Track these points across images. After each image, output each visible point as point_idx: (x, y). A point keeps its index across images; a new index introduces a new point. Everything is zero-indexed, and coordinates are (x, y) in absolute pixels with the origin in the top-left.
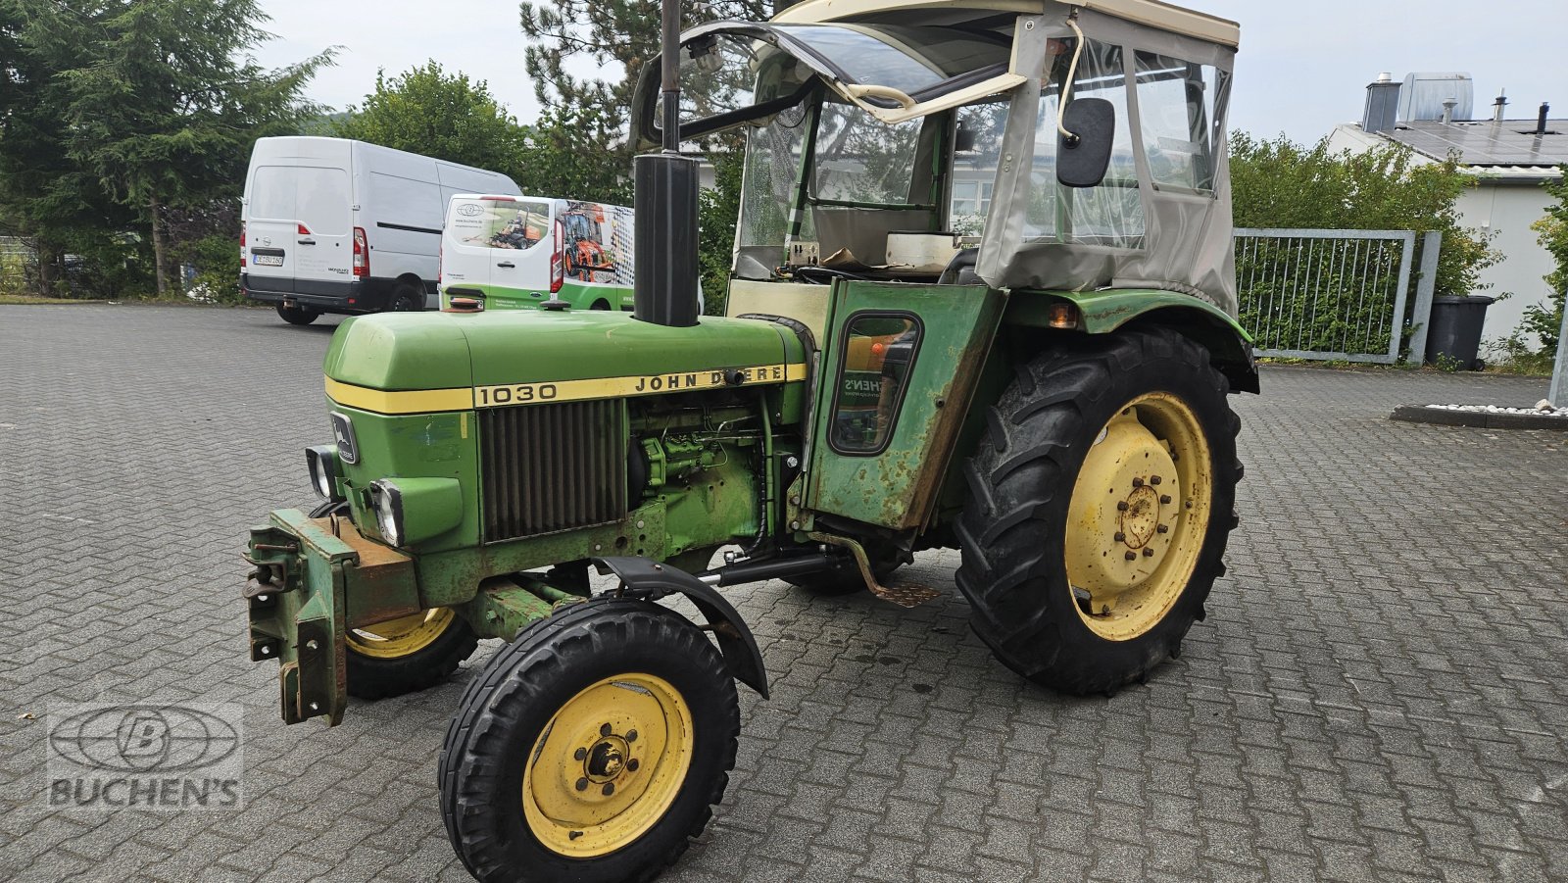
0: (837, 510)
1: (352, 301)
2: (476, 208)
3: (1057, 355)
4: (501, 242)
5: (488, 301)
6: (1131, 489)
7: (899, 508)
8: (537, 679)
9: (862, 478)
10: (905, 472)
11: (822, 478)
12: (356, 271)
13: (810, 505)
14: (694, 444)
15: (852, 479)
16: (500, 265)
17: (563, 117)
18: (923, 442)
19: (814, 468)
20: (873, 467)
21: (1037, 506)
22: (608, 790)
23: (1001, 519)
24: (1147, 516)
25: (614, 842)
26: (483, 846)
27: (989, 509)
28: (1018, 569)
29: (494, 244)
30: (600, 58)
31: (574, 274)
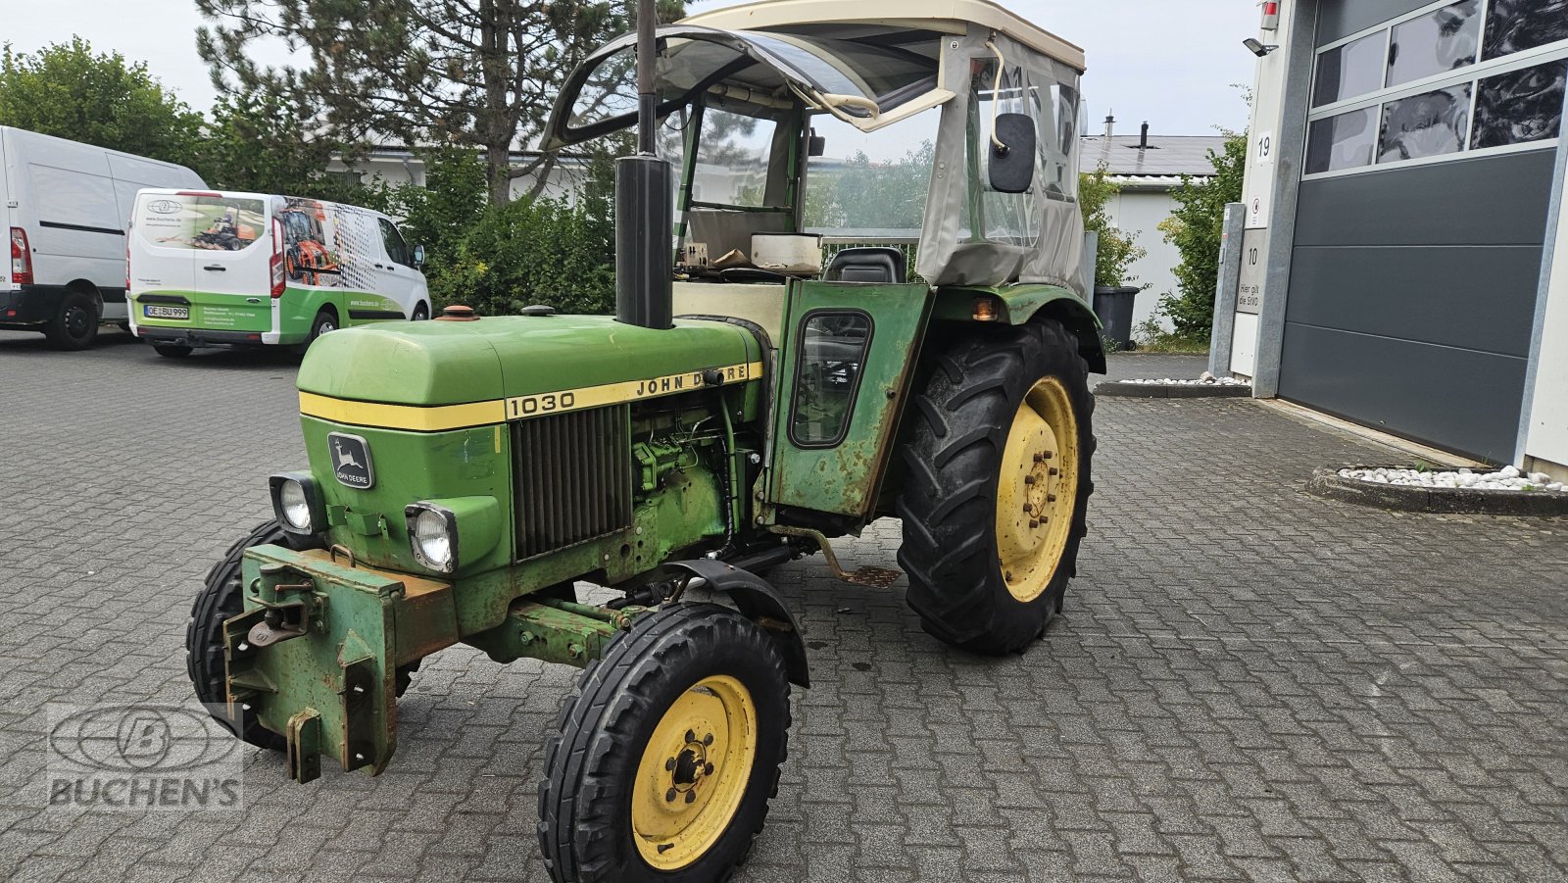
0: (799, 502)
1: (12, 314)
2: (171, 204)
3: (975, 346)
4: (207, 242)
5: (193, 309)
6: (1032, 463)
7: (858, 496)
8: (647, 692)
9: (822, 469)
10: (862, 461)
11: (784, 473)
12: (16, 278)
13: (774, 499)
14: (674, 446)
15: (813, 471)
16: (207, 269)
17: (244, 105)
18: (877, 432)
19: (777, 462)
20: (832, 459)
21: (981, 484)
22: (690, 798)
23: (947, 499)
24: (1041, 488)
25: (697, 849)
26: (603, 871)
27: (936, 490)
28: (965, 544)
29: (198, 244)
30: (292, 43)
31: (297, 277)
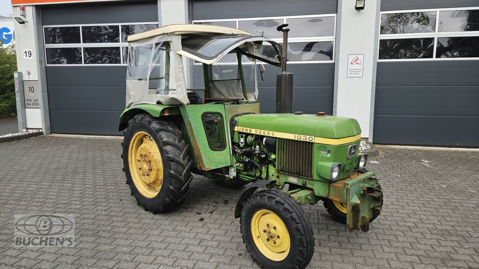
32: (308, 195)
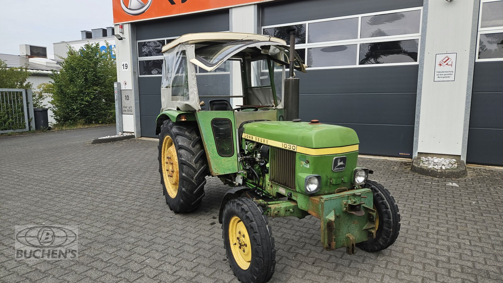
32: (290, 207)
